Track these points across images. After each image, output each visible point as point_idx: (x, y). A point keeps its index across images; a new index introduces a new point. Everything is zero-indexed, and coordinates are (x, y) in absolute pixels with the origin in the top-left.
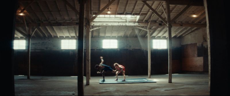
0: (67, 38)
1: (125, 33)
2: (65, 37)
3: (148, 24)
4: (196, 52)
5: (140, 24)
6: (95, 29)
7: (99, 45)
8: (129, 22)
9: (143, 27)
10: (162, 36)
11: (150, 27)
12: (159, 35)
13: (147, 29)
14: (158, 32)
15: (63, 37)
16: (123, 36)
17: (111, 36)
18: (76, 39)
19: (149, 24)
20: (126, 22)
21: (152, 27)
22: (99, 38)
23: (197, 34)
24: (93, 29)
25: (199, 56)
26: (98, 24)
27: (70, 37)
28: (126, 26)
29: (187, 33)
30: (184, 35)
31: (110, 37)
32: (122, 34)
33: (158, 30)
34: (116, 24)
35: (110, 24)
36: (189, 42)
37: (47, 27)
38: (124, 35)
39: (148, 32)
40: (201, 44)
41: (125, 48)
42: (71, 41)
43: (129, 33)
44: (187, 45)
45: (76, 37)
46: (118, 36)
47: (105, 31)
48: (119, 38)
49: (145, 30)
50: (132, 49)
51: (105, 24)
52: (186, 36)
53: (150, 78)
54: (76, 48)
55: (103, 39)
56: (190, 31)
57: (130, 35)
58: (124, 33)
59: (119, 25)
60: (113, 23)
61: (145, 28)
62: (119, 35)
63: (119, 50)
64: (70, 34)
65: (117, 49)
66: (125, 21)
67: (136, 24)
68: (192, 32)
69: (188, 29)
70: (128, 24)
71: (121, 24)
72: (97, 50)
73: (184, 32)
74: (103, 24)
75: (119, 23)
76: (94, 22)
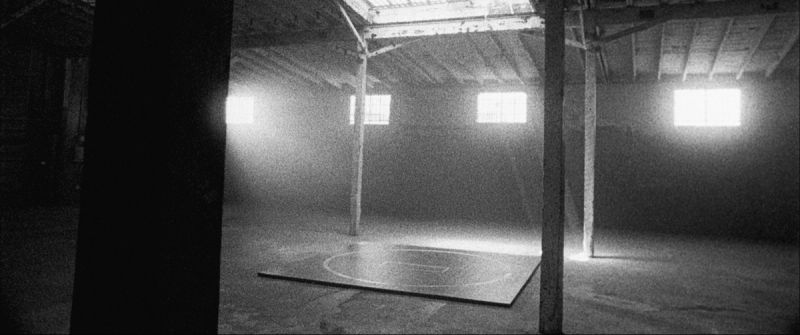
6: (382, 51)
13: (581, 42)
20: (492, 16)
24: (374, 54)
26: (388, 33)
34: (454, 27)
35: (430, 30)
39: (586, 54)
48: (531, 87)
51: (411, 31)
53: (592, 256)
59: (464, 31)
60: (442, 26)
66: (487, 13)
70: (497, 25)
71: (471, 27)
74: (405, 32)
75: (463, 23)
76: (374, 25)
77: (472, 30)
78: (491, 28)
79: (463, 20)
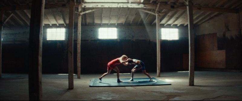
0: (54, 26)
1: (127, 18)
2: (51, 25)
3: (156, 6)
4: (216, 44)
5: (146, 6)
6: (87, 12)
7: (94, 35)
8: (132, 3)
9: (150, 10)
10: (172, 23)
11: (159, 10)
12: (169, 23)
13: (155, 13)
14: (168, 18)
15: (49, 25)
16: (124, 23)
17: (109, 24)
18: (65, 27)
19: (158, 5)
20: (128, 3)
21: (162, 10)
22: (94, 25)
23: (216, 21)
24: (84, 13)
25: (219, 48)
26: (91, 6)
27: (58, 25)
28: (128, 9)
29: (204, 21)
30: (199, 23)
31: (107, 24)
32: (122, 21)
33: (168, 16)
34: (115, 5)
35: (106, 6)
36: (206, 32)
37: (25, 11)
38: (126, 22)
39: (157, 17)
40: (222, 33)
41: (127, 38)
42: (59, 30)
43: (131, 19)
44: (204, 35)
45: (65, 25)
46: (117, 24)
47: (101, 16)
48: (118, 26)
49: (153, 13)
50: (136, 40)
51: (100, 6)
52: (203, 24)
53: (159, 76)
54: (65, 39)
55: (99, 27)
56: (209, 18)
57: (132, 22)
58: (125, 19)
59: (119, 7)
60: (111, 4)
61: (152, 12)
62: (120, 22)
63: (119, 41)
64: (56, 21)
65: (116, 40)
66: (127, 1)
67: (141, 6)
68: (211, 18)
69: (206, 15)
70: (130, 6)
71: (121, 5)
72: (91, 41)
73: (200, 18)
74: (97, 6)
75: (118, 4)
76: (86, 3)
77: (122, 7)
78: (128, 6)
79: (118, 3)
